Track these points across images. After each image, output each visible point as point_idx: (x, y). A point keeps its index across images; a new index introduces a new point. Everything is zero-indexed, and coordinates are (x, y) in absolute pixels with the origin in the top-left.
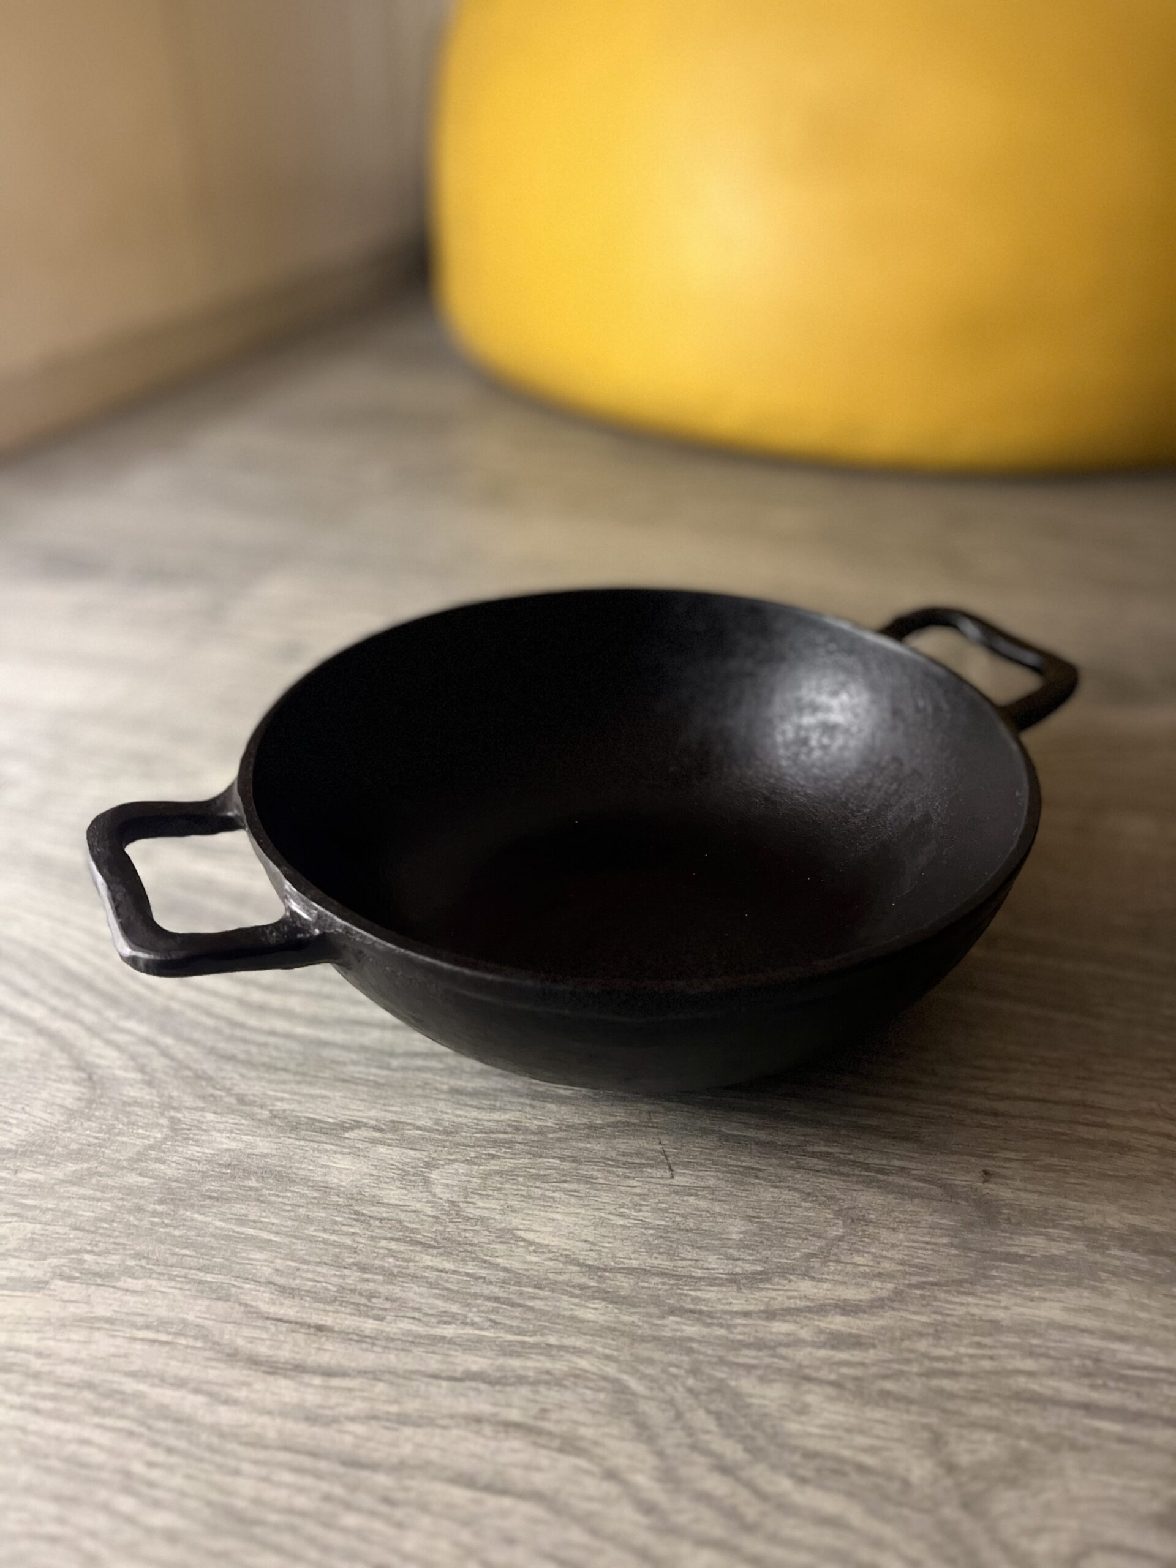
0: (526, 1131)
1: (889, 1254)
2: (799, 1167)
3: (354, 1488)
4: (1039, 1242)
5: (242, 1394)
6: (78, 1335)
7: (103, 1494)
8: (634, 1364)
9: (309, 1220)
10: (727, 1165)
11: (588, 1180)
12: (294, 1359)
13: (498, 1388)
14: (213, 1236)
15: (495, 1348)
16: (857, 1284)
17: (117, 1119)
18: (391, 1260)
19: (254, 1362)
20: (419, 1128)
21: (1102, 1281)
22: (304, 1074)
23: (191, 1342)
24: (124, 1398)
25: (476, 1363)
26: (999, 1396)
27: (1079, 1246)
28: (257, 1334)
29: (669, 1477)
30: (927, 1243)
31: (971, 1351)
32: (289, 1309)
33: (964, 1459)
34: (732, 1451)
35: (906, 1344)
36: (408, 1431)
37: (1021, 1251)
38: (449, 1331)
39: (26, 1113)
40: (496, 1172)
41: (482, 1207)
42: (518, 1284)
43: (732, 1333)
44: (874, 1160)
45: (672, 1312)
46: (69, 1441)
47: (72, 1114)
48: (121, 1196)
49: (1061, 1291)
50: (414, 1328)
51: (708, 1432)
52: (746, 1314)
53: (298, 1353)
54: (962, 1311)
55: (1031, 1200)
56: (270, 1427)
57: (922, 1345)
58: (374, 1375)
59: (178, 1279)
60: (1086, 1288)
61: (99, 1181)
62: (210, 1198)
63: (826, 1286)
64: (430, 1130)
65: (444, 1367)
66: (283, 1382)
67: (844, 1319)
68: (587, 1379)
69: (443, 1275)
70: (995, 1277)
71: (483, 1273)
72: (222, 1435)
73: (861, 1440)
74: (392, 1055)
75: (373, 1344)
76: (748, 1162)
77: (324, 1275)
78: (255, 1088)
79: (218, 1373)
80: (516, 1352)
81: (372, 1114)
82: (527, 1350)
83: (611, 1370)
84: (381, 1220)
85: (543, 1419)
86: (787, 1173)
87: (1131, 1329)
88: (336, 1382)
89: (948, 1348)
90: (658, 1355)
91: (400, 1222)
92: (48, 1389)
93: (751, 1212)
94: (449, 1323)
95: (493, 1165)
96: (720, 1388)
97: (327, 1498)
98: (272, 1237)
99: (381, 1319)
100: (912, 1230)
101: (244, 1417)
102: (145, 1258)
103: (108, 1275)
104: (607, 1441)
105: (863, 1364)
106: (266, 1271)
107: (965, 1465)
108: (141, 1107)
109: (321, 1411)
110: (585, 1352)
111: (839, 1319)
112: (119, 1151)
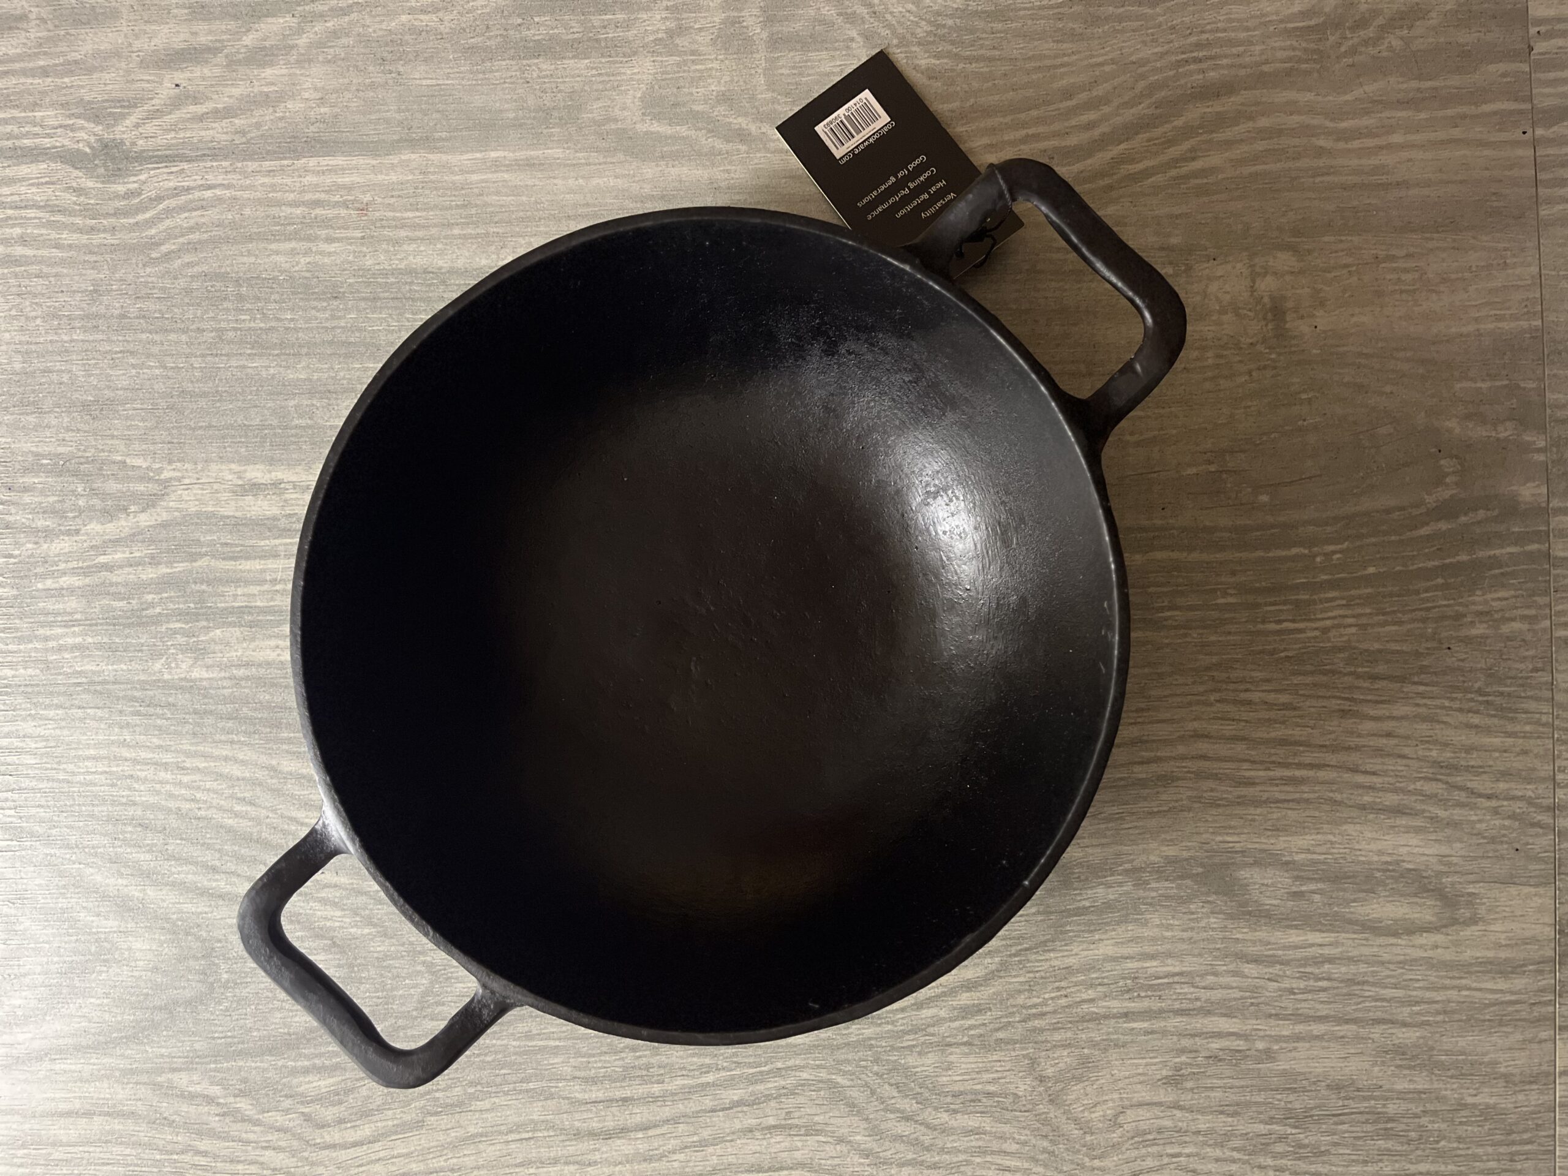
5: (597, 1156)
6: (469, 1150)
8: (837, 1066)
12: (618, 1125)
13: (755, 1107)
14: (515, 1054)
15: (744, 1081)
17: (382, 976)
19: (592, 1134)
23: (546, 1134)
25: (735, 1095)
26: (1070, 1022)
28: (585, 1115)
29: (875, 1132)
31: (1053, 995)
32: (597, 1094)
33: (1050, 1072)
34: (908, 1105)
35: (1011, 1002)
36: (711, 1149)
37: (1087, 904)
38: (710, 1078)
49: (1114, 930)
51: (893, 1097)
53: (618, 1120)
54: (1046, 965)
57: (1020, 1000)
58: (674, 1121)
59: (511, 1093)
65: (716, 1103)
66: (619, 1142)
67: (968, 994)
68: (810, 1085)
73: (987, 1076)
75: (664, 1101)
77: (609, 1062)
79: (575, 1148)
83: (823, 1074)
85: (790, 1119)
87: (1160, 947)
88: (651, 1133)
89: (1039, 997)
94: (708, 1072)
96: (895, 1068)
98: (557, 1043)
99: (663, 1082)
102: (479, 1083)
103: (461, 1104)
104: (832, 1121)
105: (984, 1024)
106: (567, 1070)
107: (1051, 1075)
108: (393, 959)
109: (651, 1153)
110: (803, 1067)
111: (966, 995)
112: (403, 1004)
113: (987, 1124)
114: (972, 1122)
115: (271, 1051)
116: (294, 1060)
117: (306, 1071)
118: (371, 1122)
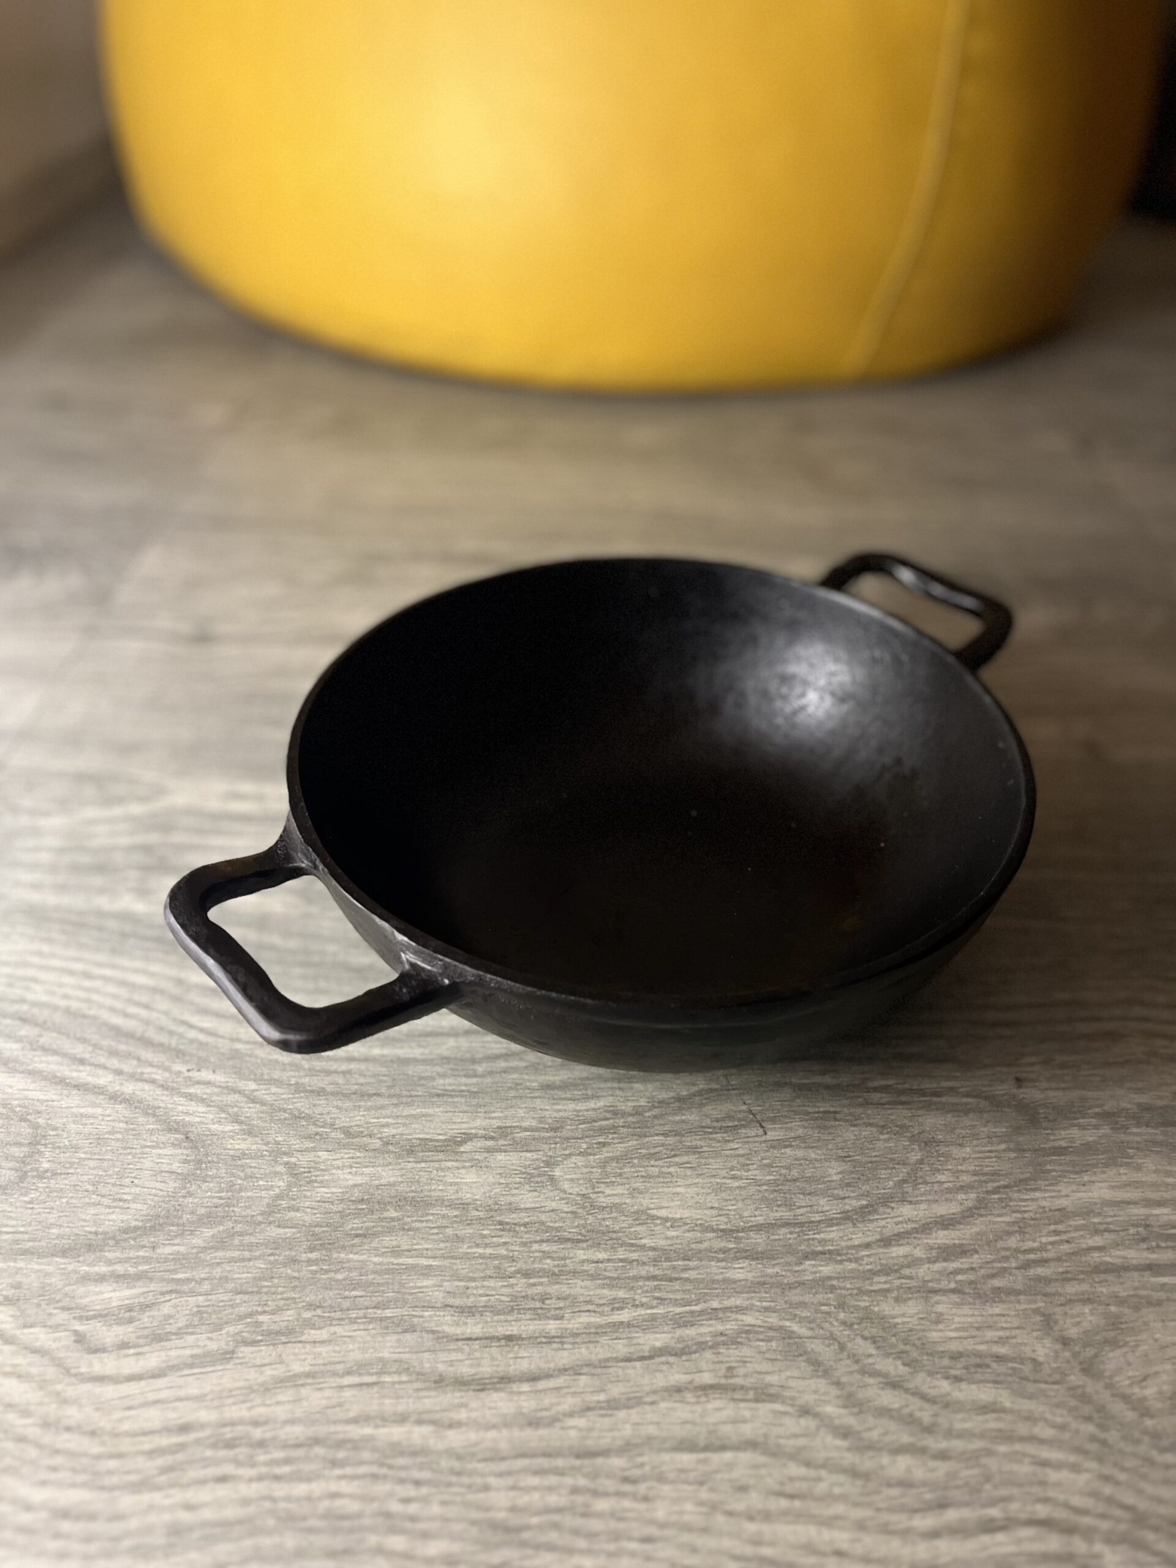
0: (624, 1114)
1: (963, 1168)
2: (867, 1104)
3: (594, 1475)
4: (1075, 1132)
5: (462, 1415)
6: (286, 1395)
7: (373, 1540)
8: (791, 1310)
9: (459, 1239)
10: (808, 1113)
11: (694, 1150)
12: (497, 1372)
13: (684, 1358)
14: (375, 1272)
15: (669, 1323)
16: (947, 1200)
17: (233, 1175)
18: (548, 1261)
19: (461, 1383)
20: (526, 1130)
21: (1131, 1157)
22: (399, 1096)
23: (396, 1378)
24: (355, 1445)
25: (659, 1339)
26: (1082, 1272)
27: (1106, 1130)
28: (454, 1356)
29: (850, 1401)
30: (990, 1151)
31: (1051, 1239)
32: (473, 1327)
33: (1073, 1332)
34: (894, 1367)
35: (1000, 1244)
36: (622, 1414)
37: (1063, 1144)
38: (625, 1316)
39: (137, 1186)
40: (612, 1159)
41: (612, 1194)
42: (668, 1259)
43: (861, 1265)
44: (927, 1085)
45: (806, 1257)
46: (320, 1499)
47: (185, 1178)
48: (270, 1252)
49: (1104, 1172)
50: (592, 1320)
51: (870, 1356)
52: (867, 1246)
53: (498, 1366)
54: (1033, 1206)
55: (1058, 1097)
56: (503, 1439)
57: (1013, 1242)
58: (574, 1370)
59: (360, 1321)
60: (1121, 1166)
61: (241, 1241)
62: (357, 1236)
63: (923, 1206)
64: (537, 1130)
65: (632, 1349)
66: (495, 1396)
67: (945, 1232)
68: (757, 1333)
69: (600, 1265)
70: (1049, 1171)
71: (634, 1256)
72: (459, 1458)
73: (990, 1334)
74: (474, 1061)
75: (562, 1343)
76: (824, 1107)
77: (494, 1289)
78: (357, 1118)
79: (433, 1401)
80: (688, 1322)
81: (477, 1124)
82: (698, 1318)
83: (773, 1320)
84: (525, 1225)
85: (733, 1376)
86: (859, 1110)
87: (1164, 1194)
88: (542, 1385)
89: (1034, 1241)
90: (807, 1298)
91: (543, 1223)
92: (279, 1454)
93: (841, 1153)
94: (622, 1308)
95: (606, 1153)
96: (868, 1317)
97: (575, 1490)
98: (431, 1262)
99: (561, 1318)
100: (975, 1142)
101: (473, 1436)
102: (318, 1307)
103: (290, 1332)
104: (791, 1383)
105: (972, 1269)
106: (438, 1296)
107: (1075, 1336)
108: (251, 1158)
109: (540, 1414)
110: (746, 1308)
111: (942, 1233)
112: (248, 1207)
113: (1005, 1399)
114: (985, 1394)
115: (64, 1253)
116: (89, 1265)
117: (101, 1279)
118: (163, 1349)
